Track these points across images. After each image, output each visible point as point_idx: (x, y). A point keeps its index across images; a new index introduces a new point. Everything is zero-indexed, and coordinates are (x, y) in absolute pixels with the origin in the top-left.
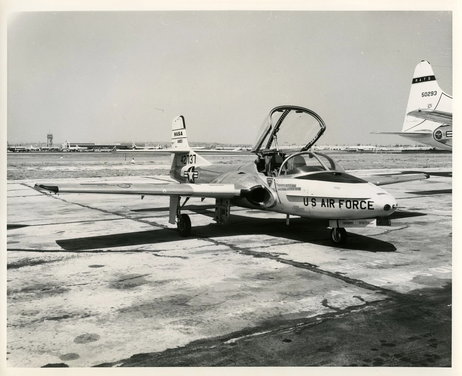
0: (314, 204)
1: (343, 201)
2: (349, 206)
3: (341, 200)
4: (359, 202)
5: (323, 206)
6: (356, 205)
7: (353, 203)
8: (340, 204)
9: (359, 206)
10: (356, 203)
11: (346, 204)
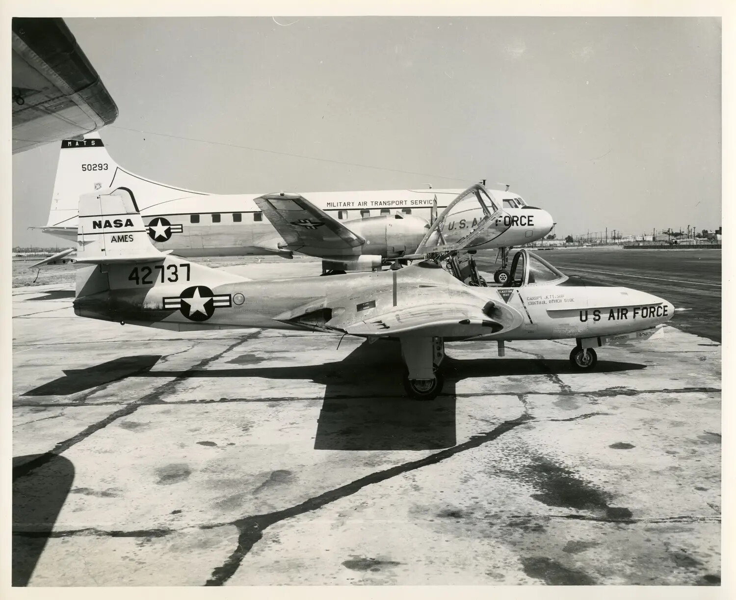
0: (597, 318)
1: (639, 309)
2: (645, 315)
3: (636, 308)
4: (656, 308)
5: (612, 318)
6: (653, 312)
7: (650, 310)
8: (635, 313)
9: (655, 313)
10: (652, 310)
11: (643, 312)
